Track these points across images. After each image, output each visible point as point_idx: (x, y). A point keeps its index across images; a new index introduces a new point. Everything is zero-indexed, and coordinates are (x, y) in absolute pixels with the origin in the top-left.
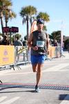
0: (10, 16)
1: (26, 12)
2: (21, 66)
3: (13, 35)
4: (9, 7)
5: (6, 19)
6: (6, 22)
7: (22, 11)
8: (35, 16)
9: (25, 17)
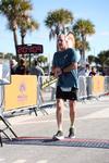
0: (29, 27)
1: (54, 19)
2: (47, 109)
3: (34, 57)
4: (27, 12)
5: (23, 32)
6: (23, 37)
7: (49, 18)
8: (70, 25)
9: (54, 28)
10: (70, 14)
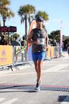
0: (8, 15)
1: (24, 11)
3: (11, 34)
5: (4, 19)
6: (4, 21)
7: (21, 10)
8: (33, 15)
10: (33, 8)
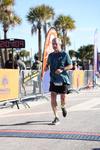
0: (11, 22)
1: (36, 15)
4: (9, 8)
5: (5, 27)
6: (5, 31)
7: (31, 14)
8: (51, 21)
9: (36, 23)
10: (51, 10)
